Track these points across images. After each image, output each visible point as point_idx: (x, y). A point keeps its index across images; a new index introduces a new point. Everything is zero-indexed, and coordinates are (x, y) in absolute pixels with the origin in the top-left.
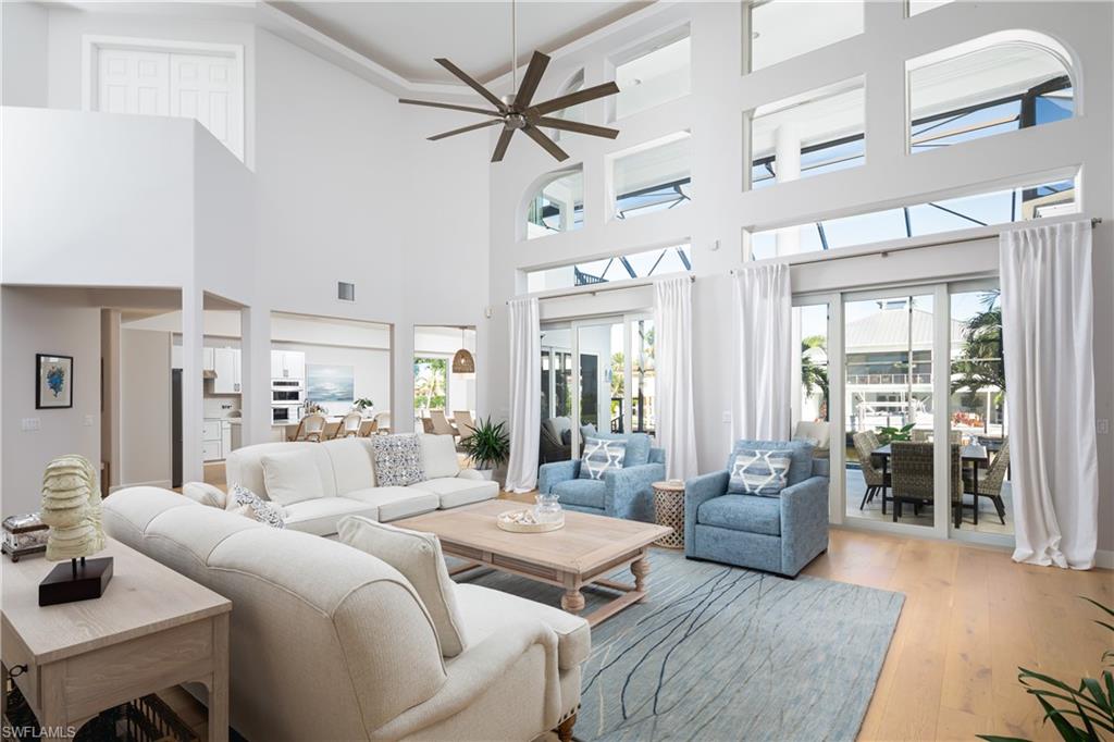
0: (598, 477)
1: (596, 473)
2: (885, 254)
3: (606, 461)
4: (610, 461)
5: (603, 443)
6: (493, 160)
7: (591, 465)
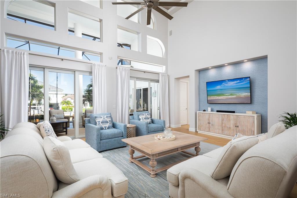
0: (107, 128)
1: (105, 127)
2: (144, 72)
3: (108, 122)
4: (109, 122)
5: (104, 117)
6: (112, 3)
7: (103, 125)
